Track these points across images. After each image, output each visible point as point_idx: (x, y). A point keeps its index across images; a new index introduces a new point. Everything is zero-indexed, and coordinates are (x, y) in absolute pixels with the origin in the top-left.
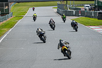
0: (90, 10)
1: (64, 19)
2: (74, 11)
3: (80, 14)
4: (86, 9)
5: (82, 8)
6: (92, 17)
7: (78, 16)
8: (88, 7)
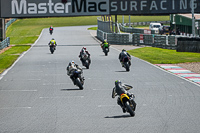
0: (161, 32)
1: (106, 50)
2: (131, 36)
3: (141, 42)
4: (153, 32)
5: (147, 30)
6: (166, 47)
7: (139, 44)
8: (158, 26)
